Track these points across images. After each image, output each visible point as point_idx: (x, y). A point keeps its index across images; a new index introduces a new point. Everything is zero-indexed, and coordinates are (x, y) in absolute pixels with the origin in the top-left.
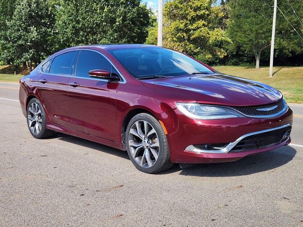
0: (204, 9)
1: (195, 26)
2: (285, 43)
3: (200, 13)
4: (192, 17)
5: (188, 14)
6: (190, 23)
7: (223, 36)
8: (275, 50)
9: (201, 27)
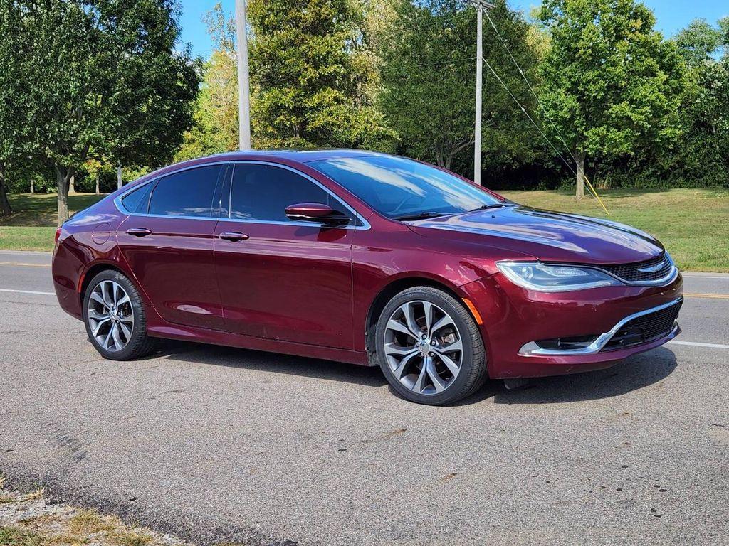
0: (336, 62)
1: (315, 100)
2: (501, 137)
3: (326, 71)
4: (309, 80)
5: (299, 73)
6: (306, 93)
7: (380, 125)
8: (483, 154)
9: (329, 105)
